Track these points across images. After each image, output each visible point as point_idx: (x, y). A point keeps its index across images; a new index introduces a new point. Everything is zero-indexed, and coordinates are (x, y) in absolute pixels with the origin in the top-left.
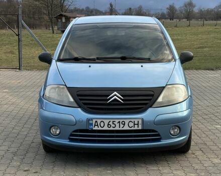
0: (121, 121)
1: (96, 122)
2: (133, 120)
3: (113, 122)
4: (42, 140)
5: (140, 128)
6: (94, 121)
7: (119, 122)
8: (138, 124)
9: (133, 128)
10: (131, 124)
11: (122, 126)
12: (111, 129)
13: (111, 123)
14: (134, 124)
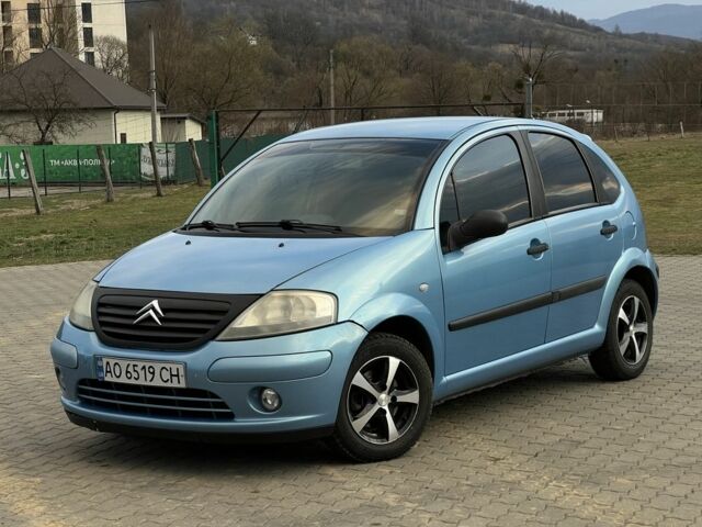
0: (147, 365)
1: (108, 363)
2: (168, 366)
3: (134, 366)
4: (66, 411)
5: (183, 385)
6: (112, 362)
7: (144, 368)
8: (178, 376)
9: (169, 385)
10: (166, 375)
11: (149, 376)
12: (132, 381)
13: (130, 369)
14: (172, 375)
